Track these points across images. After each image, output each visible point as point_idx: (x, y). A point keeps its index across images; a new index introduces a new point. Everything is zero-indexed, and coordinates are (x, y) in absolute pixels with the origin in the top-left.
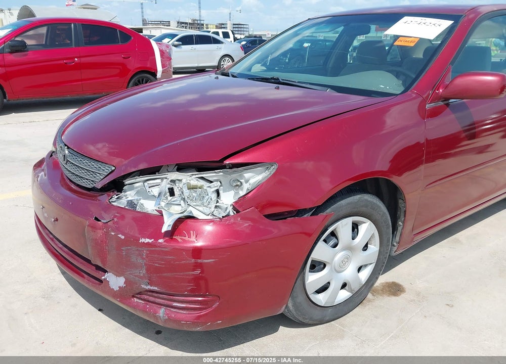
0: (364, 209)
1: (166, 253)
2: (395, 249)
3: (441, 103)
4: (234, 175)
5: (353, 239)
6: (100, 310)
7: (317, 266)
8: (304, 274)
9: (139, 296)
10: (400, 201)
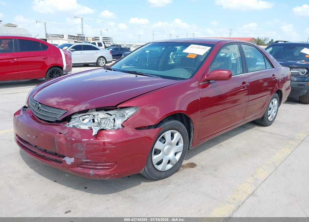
0: (175, 127)
1: (95, 144)
2: (191, 146)
3: (206, 82)
4: (122, 111)
5: (172, 140)
6: (55, 181)
7: (157, 152)
8: (152, 155)
9: (80, 166)
10: (191, 124)
